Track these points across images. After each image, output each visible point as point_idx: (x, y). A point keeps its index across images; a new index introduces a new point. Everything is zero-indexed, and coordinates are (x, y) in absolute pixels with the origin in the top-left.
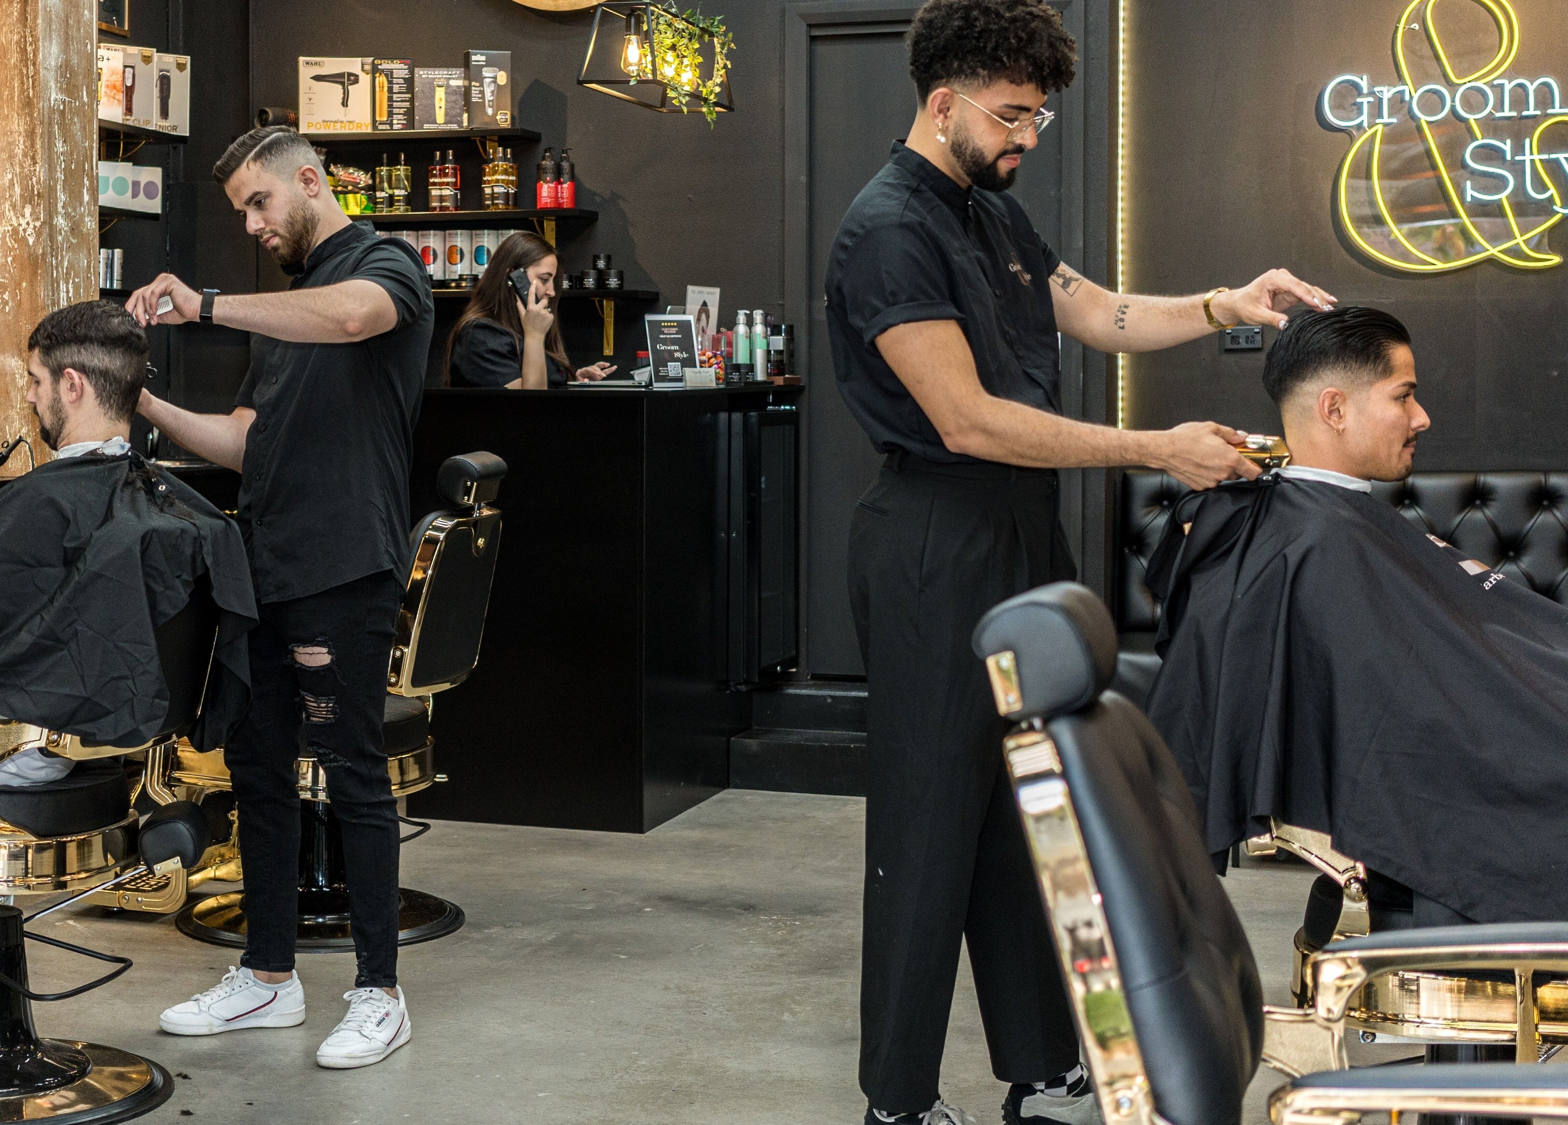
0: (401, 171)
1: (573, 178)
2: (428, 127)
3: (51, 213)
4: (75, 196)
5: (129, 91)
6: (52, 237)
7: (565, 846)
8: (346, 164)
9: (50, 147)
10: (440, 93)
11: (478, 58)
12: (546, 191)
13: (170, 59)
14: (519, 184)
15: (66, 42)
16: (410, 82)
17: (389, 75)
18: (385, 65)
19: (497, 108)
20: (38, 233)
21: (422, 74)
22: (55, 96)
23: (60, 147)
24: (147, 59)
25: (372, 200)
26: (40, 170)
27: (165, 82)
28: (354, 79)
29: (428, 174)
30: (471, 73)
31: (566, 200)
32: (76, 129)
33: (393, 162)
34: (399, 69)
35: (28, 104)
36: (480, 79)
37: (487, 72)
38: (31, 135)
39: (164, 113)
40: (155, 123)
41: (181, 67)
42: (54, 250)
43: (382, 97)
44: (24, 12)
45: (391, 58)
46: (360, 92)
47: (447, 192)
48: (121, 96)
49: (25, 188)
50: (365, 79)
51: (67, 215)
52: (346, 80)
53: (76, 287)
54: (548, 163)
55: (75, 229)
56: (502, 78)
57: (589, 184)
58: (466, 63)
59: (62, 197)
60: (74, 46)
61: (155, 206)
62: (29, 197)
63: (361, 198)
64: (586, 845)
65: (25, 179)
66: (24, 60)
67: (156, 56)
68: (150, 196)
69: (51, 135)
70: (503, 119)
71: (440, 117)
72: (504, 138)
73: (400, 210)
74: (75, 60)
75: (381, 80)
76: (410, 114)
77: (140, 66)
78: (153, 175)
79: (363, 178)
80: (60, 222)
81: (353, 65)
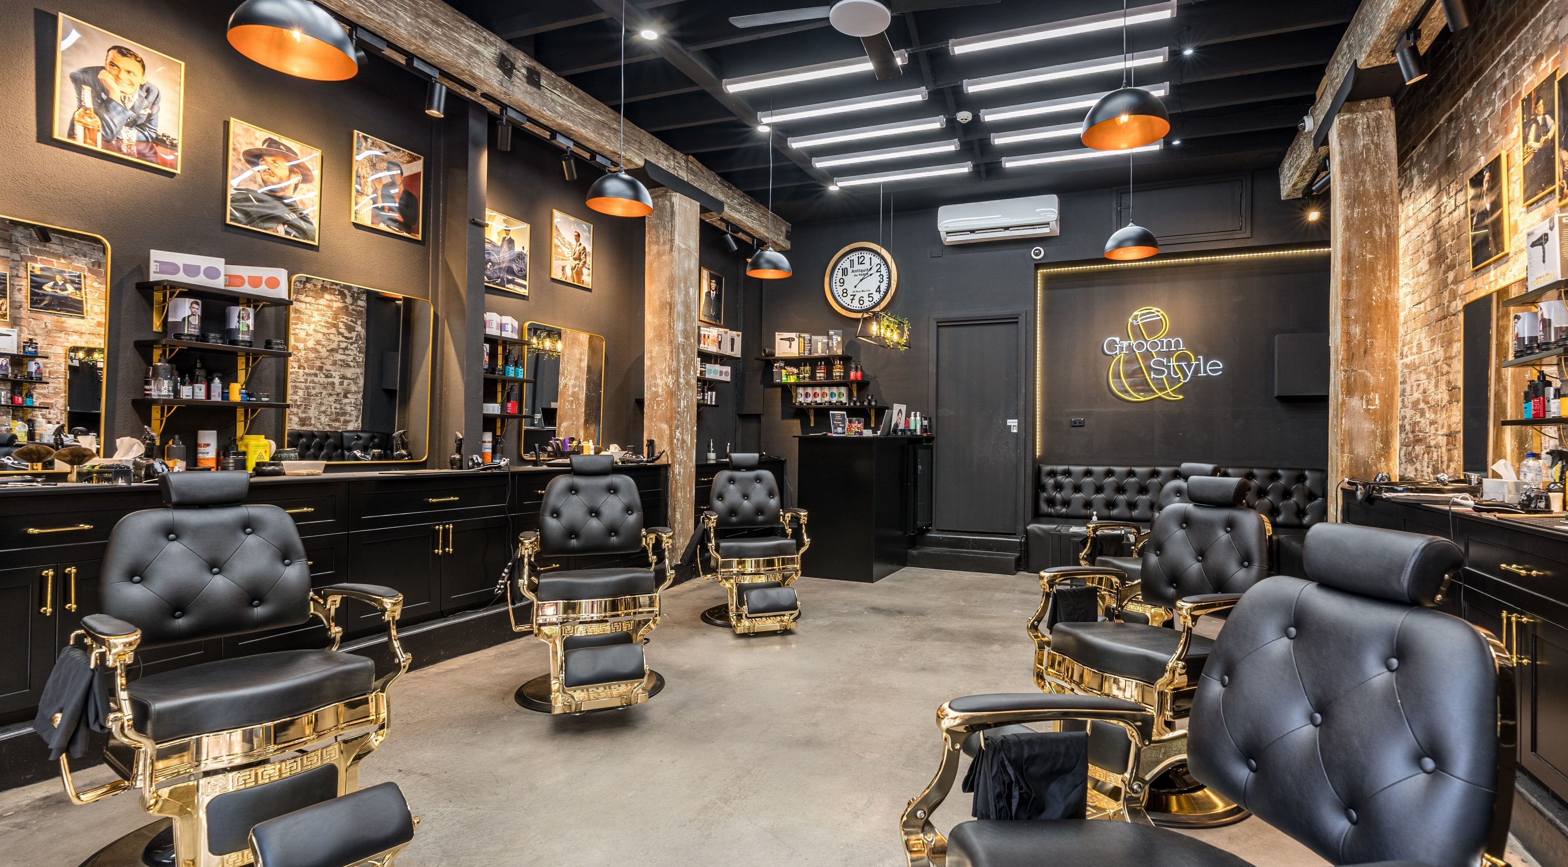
0: (808, 368)
1: (861, 370)
2: (816, 355)
3: (678, 377)
4: (687, 372)
5: (720, 342)
6: (678, 385)
7: (845, 587)
8: (791, 366)
9: (678, 356)
10: (820, 344)
11: (831, 333)
12: (852, 374)
13: (734, 333)
14: (844, 372)
15: (685, 322)
16: (810, 340)
17: (804, 338)
18: (803, 335)
19: (838, 348)
20: (673, 384)
21: (814, 338)
22: (681, 339)
23: (682, 356)
24: (726, 333)
25: (798, 377)
26: (675, 364)
27: (733, 340)
28: (793, 339)
29: (816, 369)
30: (830, 338)
31: (859, 378)
32: (689, 351)
33: (805, 365)
34: (807, 336)
35: (671, 342)
36: (832, 339)
37: (834, 337)
38: (672, 352)
39: (732, 350)
40: (728, 352)
41: (738, 336)
42: (679, 389)
43: (802, 345)
44: (670, 312)
45: (805, 333)
46: (795, 344)
47: (822, 375)
48: (717, 344)
49: (669, 369)
50: (797, 340)
51: (684, 379)
52: (791, 340)
53: (687, 402)
54: (853, 366)
55: (687, 383)
56: (839, 339)
57: (867, 372)
58: (828, 334)
59: (682, 372)
60: (688, 324)
61: (728, 379)
62: (670, 373)
63: (795, 377)
64: (852, 587)
65: (670, 366)
66: (670, 328)
67: (729, 332)
68: (726, 376)
69: (678, 353)
70: (840, 352)
71: (820, 351)
72: (840, 358)
73: (807, 380)
74: (688, 328)
75: (801, 339)
76: (810, 350)
77: (724, 335)
78: (728, 369)
79: (795, 371)
80: (682, 380)
81: (793, 335)
